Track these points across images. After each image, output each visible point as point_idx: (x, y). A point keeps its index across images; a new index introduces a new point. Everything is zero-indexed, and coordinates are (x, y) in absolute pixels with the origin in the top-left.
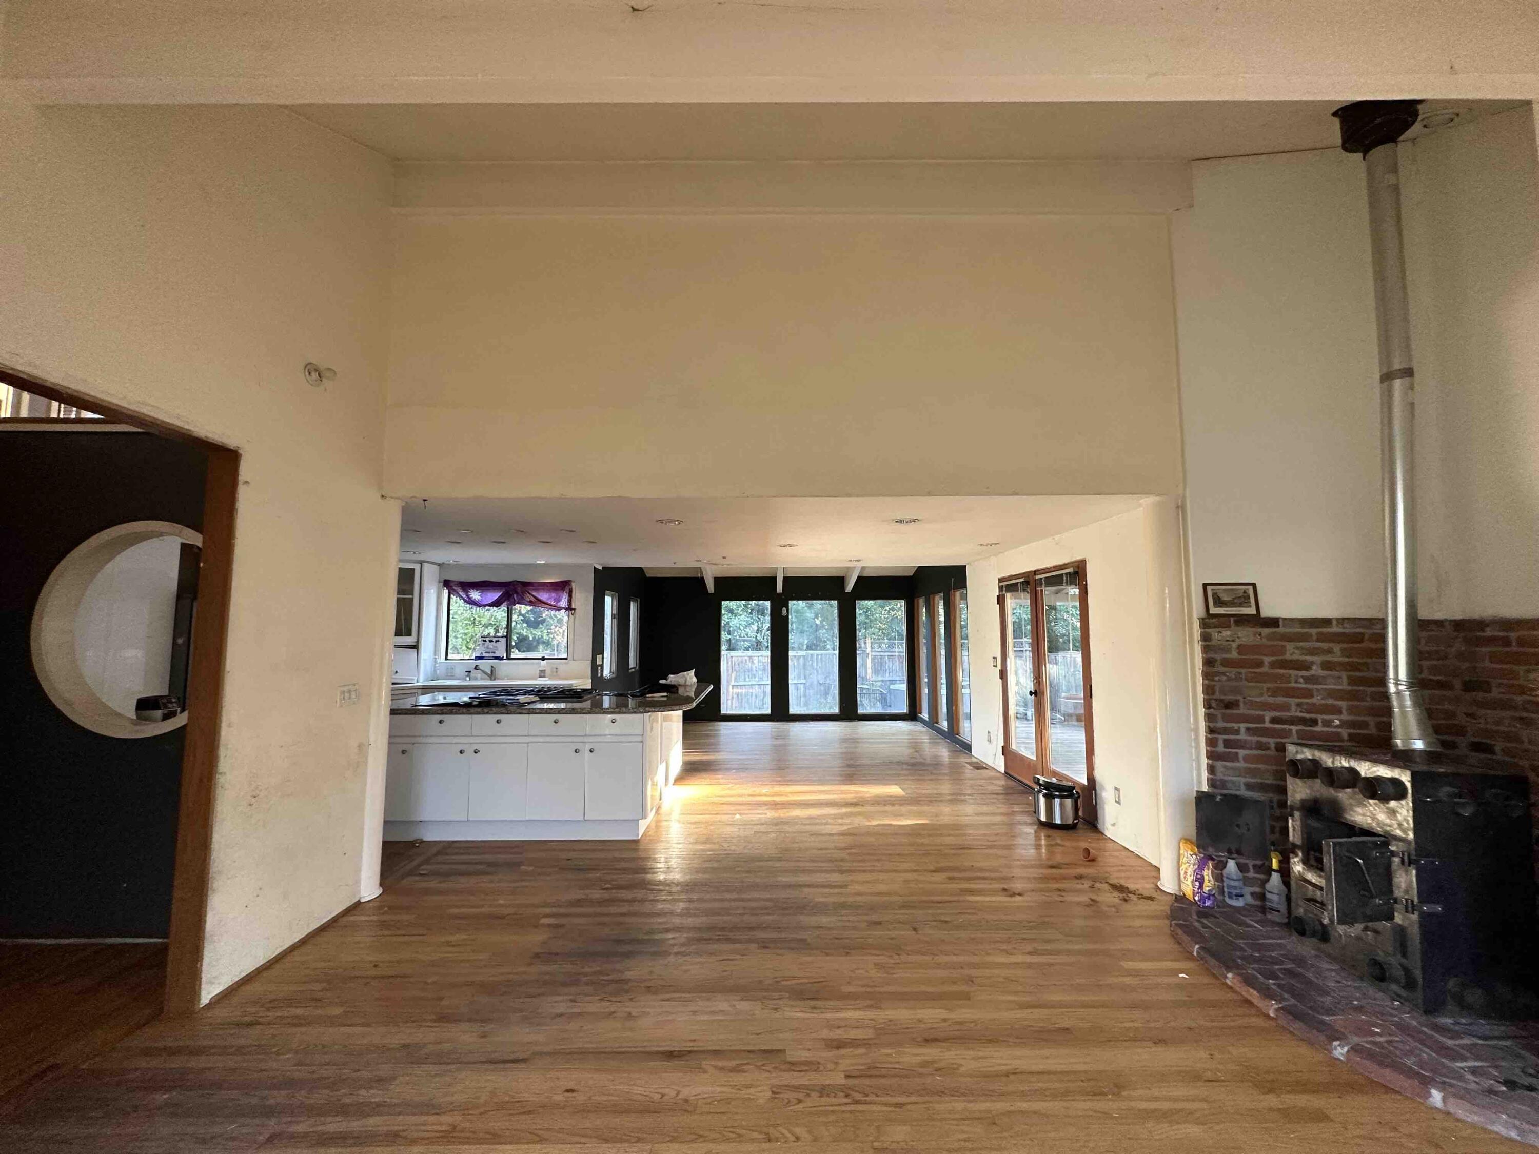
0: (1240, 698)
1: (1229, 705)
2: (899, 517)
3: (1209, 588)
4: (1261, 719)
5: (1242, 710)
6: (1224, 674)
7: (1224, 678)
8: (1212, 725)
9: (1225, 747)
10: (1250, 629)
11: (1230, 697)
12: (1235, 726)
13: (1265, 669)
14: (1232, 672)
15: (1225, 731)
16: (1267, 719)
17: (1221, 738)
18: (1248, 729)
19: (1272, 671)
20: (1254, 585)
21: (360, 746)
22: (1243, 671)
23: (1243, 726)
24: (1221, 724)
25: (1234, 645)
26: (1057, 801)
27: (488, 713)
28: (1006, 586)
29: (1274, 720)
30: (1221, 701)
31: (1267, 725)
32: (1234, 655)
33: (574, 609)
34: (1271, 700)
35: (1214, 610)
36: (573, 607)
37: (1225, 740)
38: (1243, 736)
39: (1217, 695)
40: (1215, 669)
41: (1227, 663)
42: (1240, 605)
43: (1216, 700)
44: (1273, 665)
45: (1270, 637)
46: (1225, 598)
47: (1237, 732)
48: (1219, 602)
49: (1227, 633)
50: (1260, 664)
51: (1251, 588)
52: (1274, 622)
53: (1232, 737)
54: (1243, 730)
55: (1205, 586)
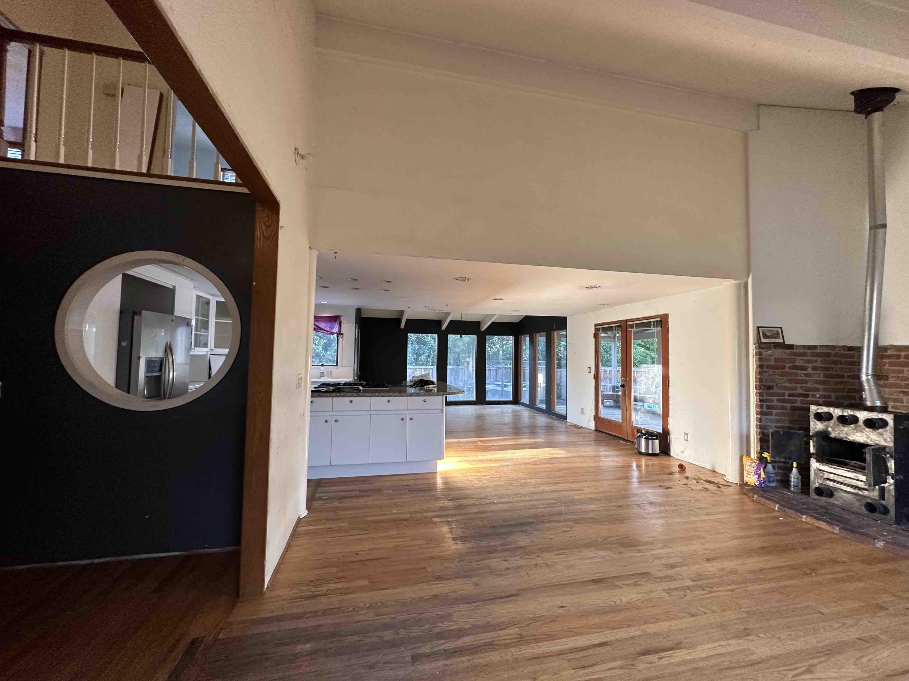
0: (774, 384)
1: (769, 388)
2: (589, 285)
3: (760, 329)
4: (783, 395)
5: (775, 390)
6: (768, 372)
7: (767, 374)
8: (761, 398)
9: (767, 408)
10: (780, 350)
11: (770, 384)
12: (772, 398)
13: (787, 370)
14: (771, 371)
15: (767, 401)
16: (787, 394)
17: (765, 404)
18: (778, 400)
19: (790, 371)
20: (781, 328)
21: (301, 416)
22: (776, 371)
23: (775, 398)
24: (765, 398)
25: (772, 358)
26: (650, 441)
28: (602, 328)
29: (790, 395)
30: (766, 386)
31: (787, 397)
32: (772, 363)
33: (343, 334)
34: (789, 385)
35: (763, 340)
36: (342, 332)
37: (767, 405)
38: (775, 403)
39: (764, 383)
40: (763, 370)
41: (768, 367)
42: (775, 338)
43: (763, 385)
44: (790, 368)
45: (790, 354)
46: (768, 334)
47: (773, 401)
48: (765, 336)
49: (770, 352)
50: (784, 368)
51: (780, 329)
52: (791, 347)
53: (770, 404)
54: (775, 400)
55: (758, 328)
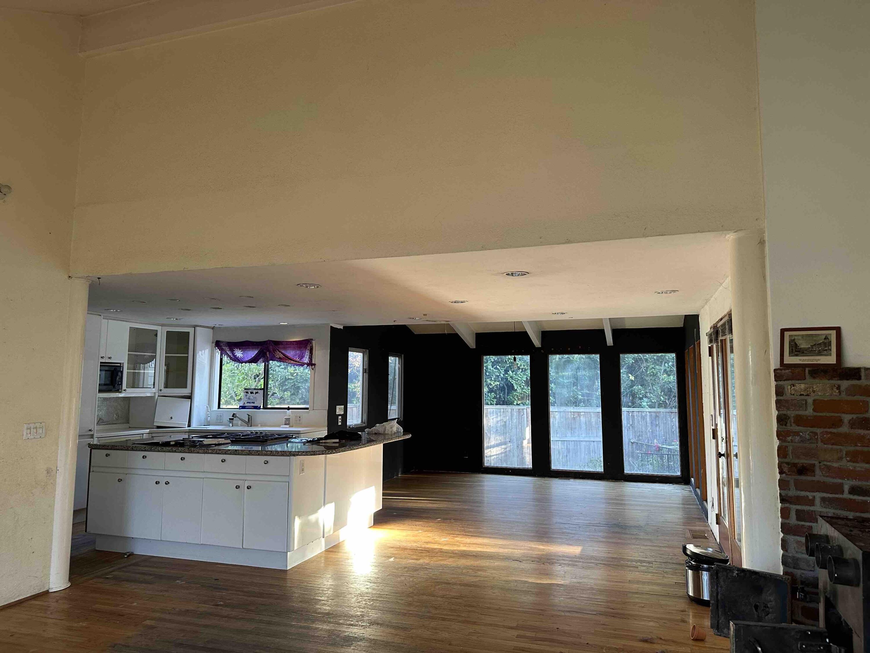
0: (816, 463)
1: (803, 470)
2: (510, 271)
3: (787, 334)
4: (839, 489)
5: (819, 476)
6: (797, 434)
7: (797, 438)
8: (784, 493)
9: (798, 519)
10: (826, 381)
11: (804, 461)
12: (810, 495)
13: (845, 429)
14: (806, 432)
15: (798, 500)
16: (846, 488)
17: (794, 508)
18: (823, 499)
19: (852, 431)
20: (838, 330)
21: (48, 471)
22: (819, 431)
23: (818, 495)
24: (792, 492)
25: (810, 400)
26: (703, 573)
27: (175, 452)
28: (709, 336)
29: (853, 490)
30: (795, 465)
31: (846, 495)
32: (810, 411)
33: (314, 365)
34: (850, 466)
35: (789, 360)
36: (313, 362)
37: (797, 511)
38: (818, 507)
39: (790, 459)
40: (789, 428)
41: (800, 420)
42: (820, 353)
43: (788, 463)
44: (853, 424)
45: (850, 391)
46: (803, 345)
47: (812, 502)
48: (795, 350)
49: (801, 386)
50: (839, 423)
51: (834, 332)
52: (857, 373)
53: (806, 508)
54: (818, 501)
55: (783, 331)
